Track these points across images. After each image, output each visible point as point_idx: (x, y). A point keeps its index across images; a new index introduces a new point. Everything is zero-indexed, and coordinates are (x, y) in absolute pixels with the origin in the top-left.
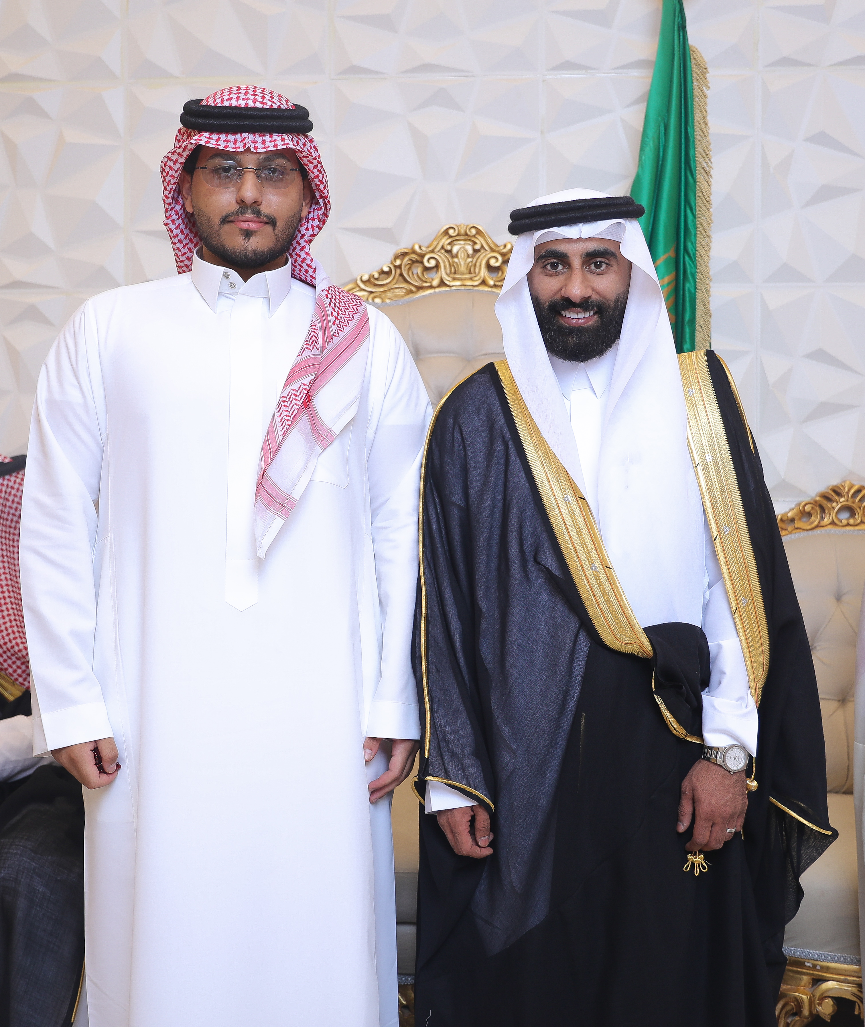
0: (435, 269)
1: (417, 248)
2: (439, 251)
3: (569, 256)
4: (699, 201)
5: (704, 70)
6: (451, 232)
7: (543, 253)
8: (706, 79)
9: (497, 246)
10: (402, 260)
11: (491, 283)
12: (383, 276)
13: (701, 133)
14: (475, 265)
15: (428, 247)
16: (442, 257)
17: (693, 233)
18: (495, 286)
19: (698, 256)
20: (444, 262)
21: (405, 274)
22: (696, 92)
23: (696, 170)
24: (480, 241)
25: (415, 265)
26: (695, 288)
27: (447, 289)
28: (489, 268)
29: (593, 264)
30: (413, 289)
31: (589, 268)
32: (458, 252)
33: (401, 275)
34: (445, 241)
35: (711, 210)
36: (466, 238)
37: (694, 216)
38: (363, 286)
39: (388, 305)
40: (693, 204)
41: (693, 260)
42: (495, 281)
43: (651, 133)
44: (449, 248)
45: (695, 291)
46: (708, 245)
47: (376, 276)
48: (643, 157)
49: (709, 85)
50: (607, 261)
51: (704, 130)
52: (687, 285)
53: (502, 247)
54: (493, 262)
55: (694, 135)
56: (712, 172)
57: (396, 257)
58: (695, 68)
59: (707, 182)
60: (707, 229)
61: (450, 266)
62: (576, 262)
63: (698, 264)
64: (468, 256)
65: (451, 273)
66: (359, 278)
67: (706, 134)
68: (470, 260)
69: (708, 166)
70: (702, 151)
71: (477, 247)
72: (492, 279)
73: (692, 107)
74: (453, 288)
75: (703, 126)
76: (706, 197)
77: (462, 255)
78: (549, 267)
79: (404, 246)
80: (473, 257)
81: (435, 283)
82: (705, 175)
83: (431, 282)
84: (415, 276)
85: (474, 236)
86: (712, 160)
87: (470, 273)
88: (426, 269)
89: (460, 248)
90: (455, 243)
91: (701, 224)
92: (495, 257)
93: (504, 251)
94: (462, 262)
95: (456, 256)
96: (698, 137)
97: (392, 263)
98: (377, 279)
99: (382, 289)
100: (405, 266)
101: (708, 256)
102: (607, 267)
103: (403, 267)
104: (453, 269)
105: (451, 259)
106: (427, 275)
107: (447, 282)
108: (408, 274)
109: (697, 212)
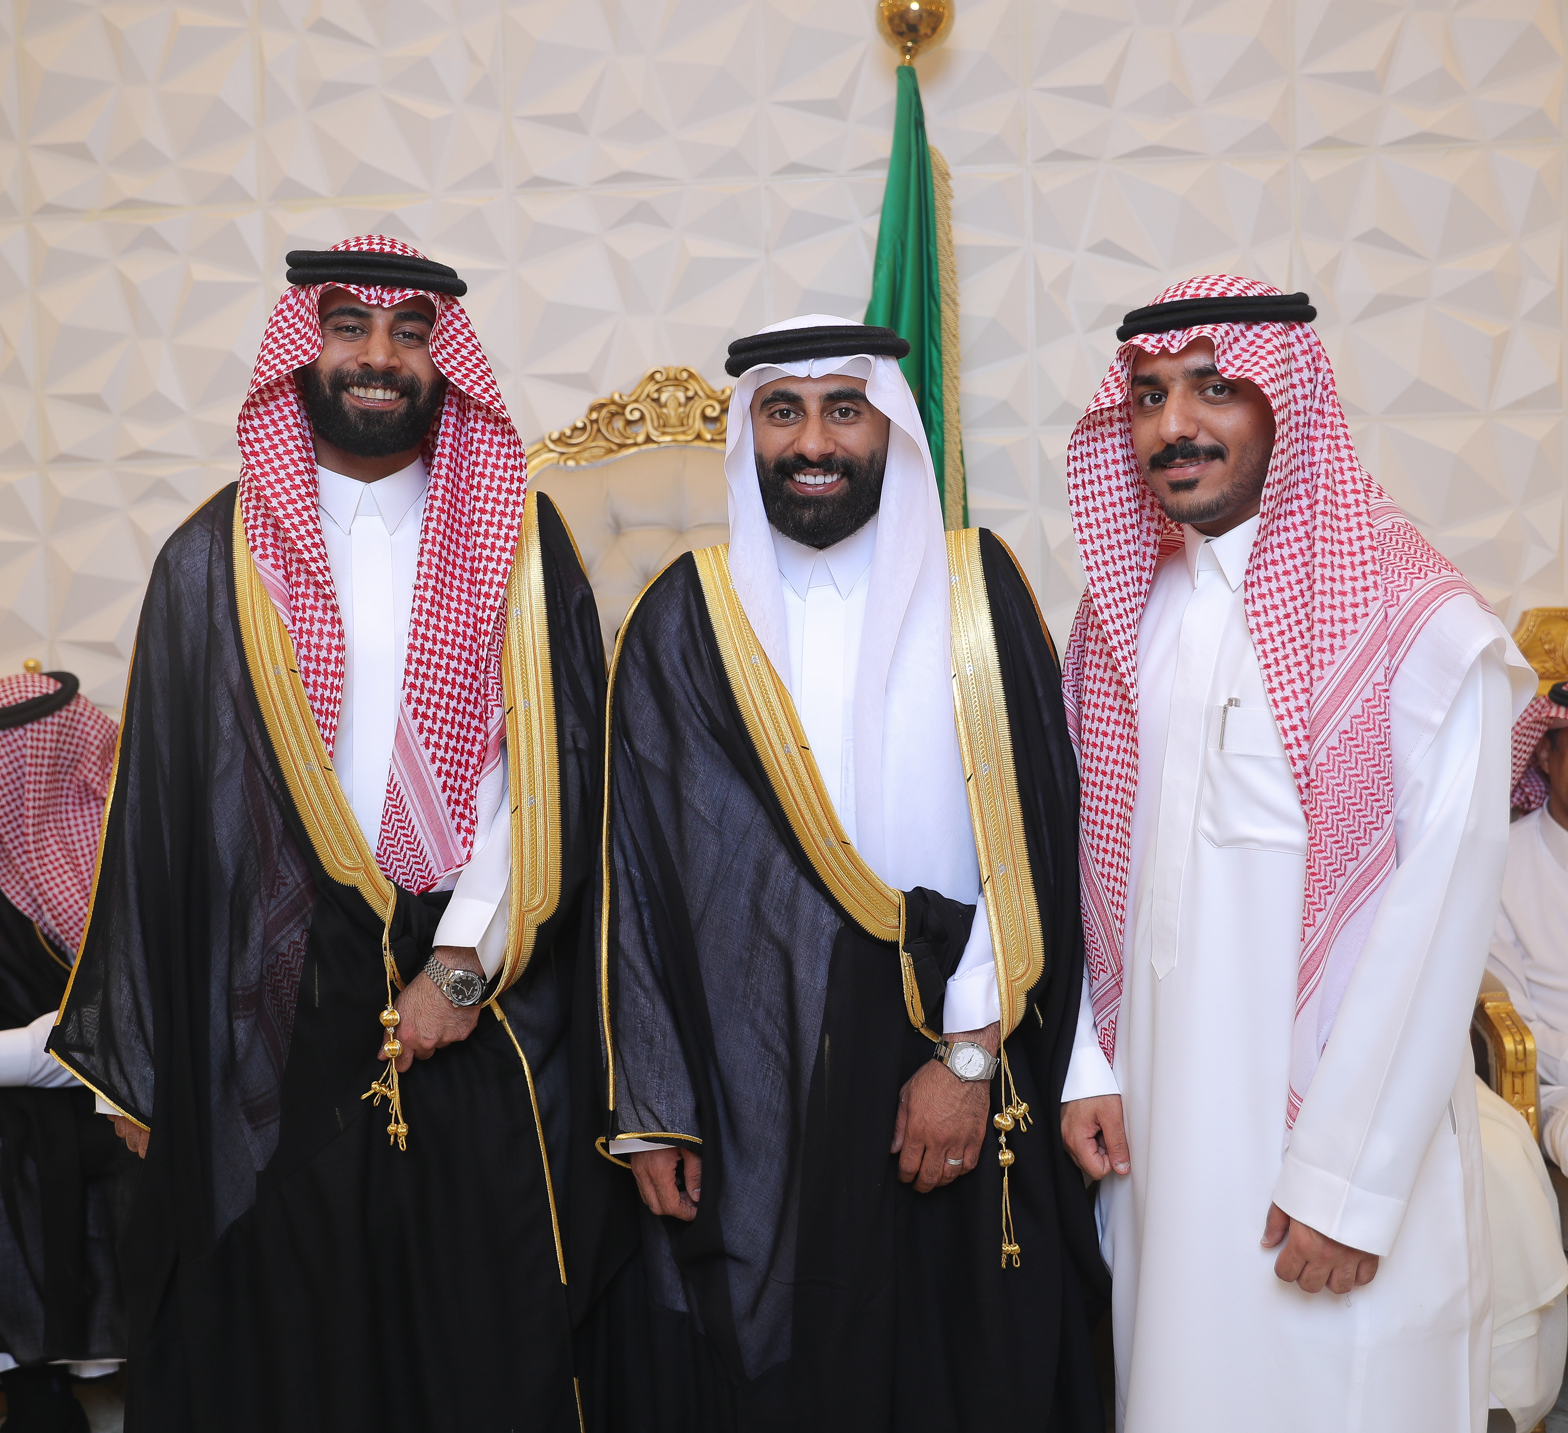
0: (640, 423)
1: (616, 397)
2: (645, 400)
4: (944, 335)
5: (946, 176)
6: (658, 376)
8: (949, 187)
9: (714, 392)
10: (599, 412)
11: (708, 437)
12: (577, 433)
13: (945, 253)
14: (688, 416)
15: (630, 396)
16: (647, 408)
17: (938, 373)
18: (713, 440)
19: (945, 401)
20: (650, 413)
21: (603, 430)
24: (693, 386)
25: (617, 418)
27: (654, 446)
28: (705, 418)
30: (614, 447)
32: (666, 402)
33: (599, 430)
34: (651, 388)
36: (676, 383)
38: (552, 446)
39: (584, 468)
40: (937, 338)
41: (940, 406)
42: (713, 435)
43: (886, 253)
44: (655, 396)
45: (943, 444)
46: (956, 388)
47: (568, 433)
51: (948, 248)
53: (719, 393)
54: (709, 412)
55: (936, 255)
56: (959, 300)
57: (593, 409)
58: (935, 174)
60: (954, 368)
61: (658, 417)
63: (945, 411)
64: (680, 405)
65: (659, 426)
66: (547, 436)
67: (950, 253)
68: (681, 409)
69: (955, 293)
70: (947, 275)
71: (690, 394)
72: (709, 432)
73: (934, 221)
74: (663, 445)
75: (946, 243)
76: (952, 330)
77: (672, 404)
79: (602, 396)
80: (685, 405)
81: (641, 438)
82: (951, 303)
83: (635, 438)
84: (616, 432)
85: (686, 381)
87: (682, 425)
88: (629, 423)
89: (670, 396)
90: (664, 389)
91: (947, 363)
92: (711, 406)
93: (723, 397)
94: (671, 411)
95: (665, 405)
97: (587, 417)
98: (570, 437)
99: (575, 449)
100: (603, 420)
103: (600, 421)
104: (661, 422)
105: (658, 410)
106: (629, 431)
107: (654, 438)
108: (607, 430)
109: (943, 348)
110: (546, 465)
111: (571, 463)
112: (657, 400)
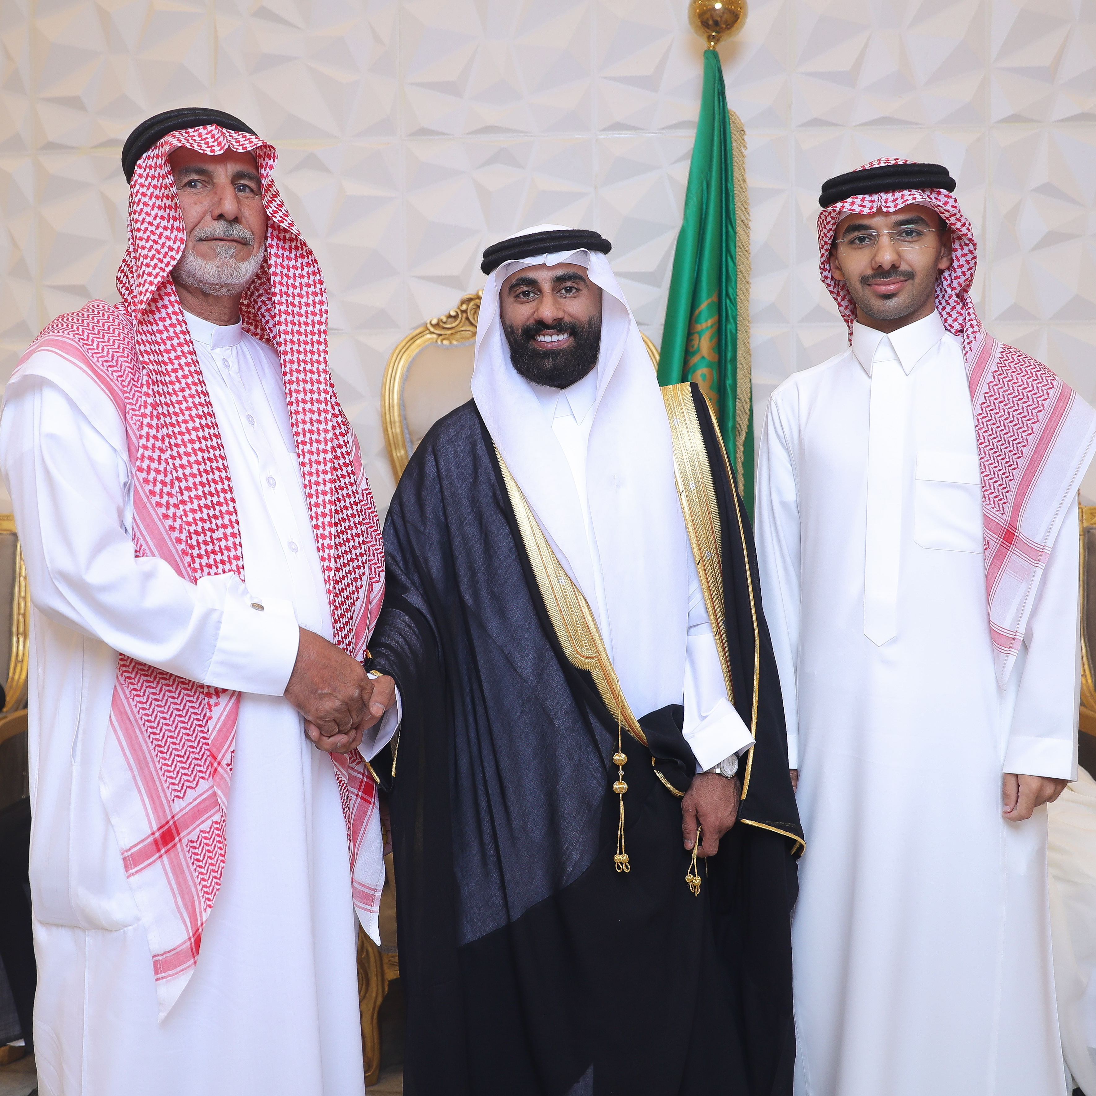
4: (738, 250)
5: (741, 132)
8: (743, 140)
10: (468, 305)
12: (450, 320)
13: (740, 189)
17: (733, 279)
19: (738, 300)
21: (471, 318)
22: (735, 152)
23: (735, 222)
26: (736, 330)
33: (467, 318)
35: (750, 259)
37: (735, 264)
38: (432, 329)
39: (456, 346)
40: (733, 253)
41: (734, 303)
43: (694, 189)
45: (736, 332)
46: (748, 290)
47: (444, 320)
48: (688, 211)
49: (747, 145)
51: (743, 186)
52: (729, 327)
55: (733, 190)
56: (750, 225)
57: (463, 302)
58: (733, 130)
59: (746, 233)
60: (746, 276)
63: (738, 307)
66: (428, 322)
67: (744, 190)
69: (747, 219)
70: (741, 205)
73: (732, 165)
75: (742, 183)
76: (745, 246)
79: (470, 293)
82: (744, 227)
86: (750, 213)
91: (741, 271)
96: (737, 192)
97: (458, 308)
98: (445, 323)
99: (450, 332)
100: (471, 310)
101: (748, 301)
103: (468, 311)
109: (737, 261)
110: (427, 343)
111: (445, 342)
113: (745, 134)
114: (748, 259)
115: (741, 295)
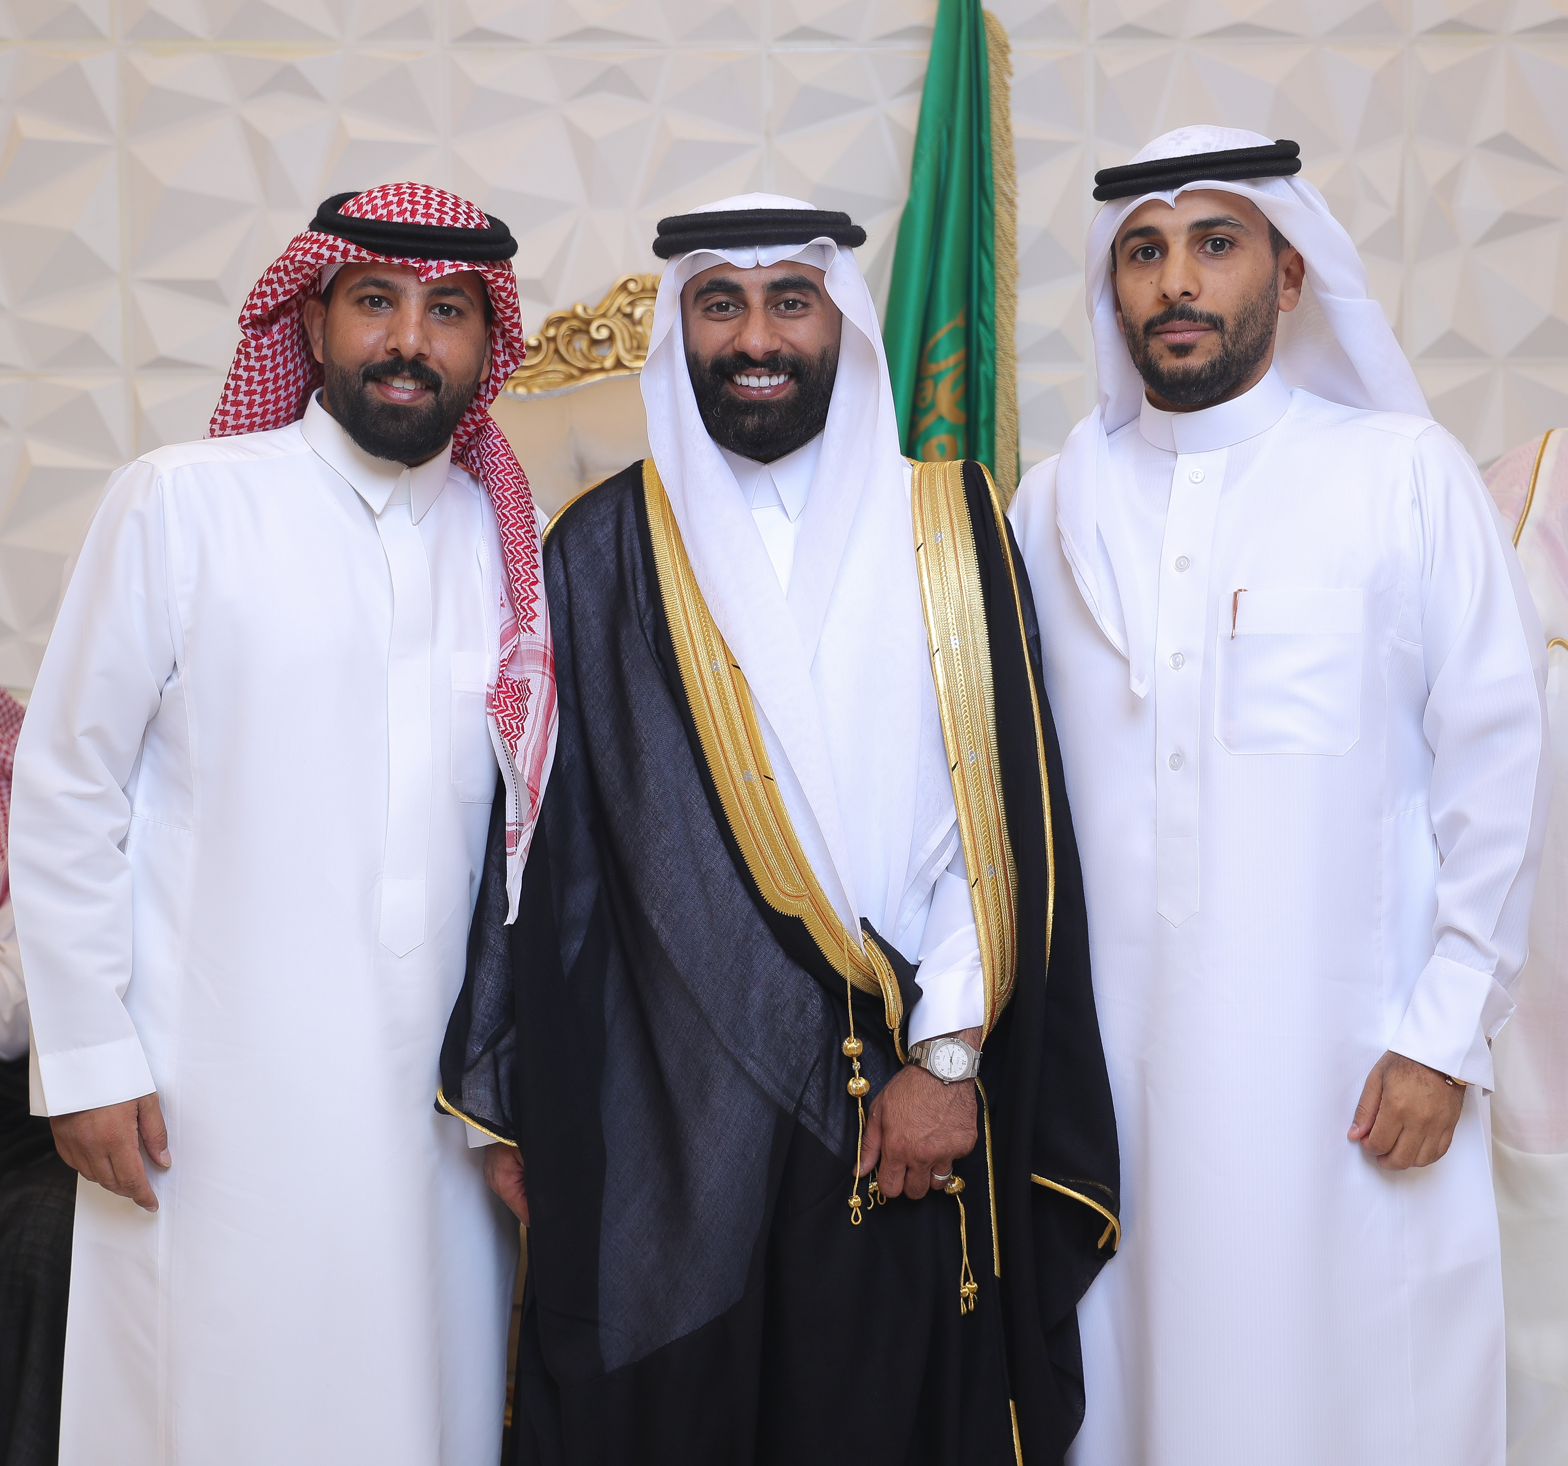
0: (607, 344)
1: (579, 310)
2: (613, 315)
3: (745, 288)
4: (999, 244)
5: (1004, 49)
6: (632, 286)
7: (704, 284)
8: (1007, 61)
10: (558, 328)
13: (1001, 143)
15: (597, 309)
16: (618, 325)
17: (990, 290)
19: (998, 324)
20: (621, 331)
21: (562, 350)
22: (994, 80)
23: (994, 197)
25: (578, 336)
26: (995, 372)
27: (626, 372)
29: (783, 305)
30: (575, 372)
31: (777, 309)
32: (641, 318)
33: (557, 351)
34: (623, 300)
35: (1016, 256)
37: (993, 265)
39: (538, 397)
40: (989, 247)
41: (991, 330)
43: (928, 141)
44: (628, 310)
45: (994, 377)
46: (1012, 308)
48: (917, 174)
49: (1014, 70)
50: (803, 299)
51: (1005, 137)
52: (983, 368)
55: (990, 145)
56: (1018, 201)
57: (549, 324)
58: (991, 45)
59: (1011, 215)
60: (1010, 285)
61: (631, 337)
62: (756, 298)
63: (998, 337)
65: (632, 347)
67: (1008, 144)
69: (1013, 192)
70: (1003, 170)
73: (988, 104)
75: (1003, 130)
76: (1009, 237)
78: (714, 308)
79: (561, 308)
81: (609, 363)
82: (1007, 204)
83: (602, 363)
84: (578, 354)
86: (1017, 182)
88: (594, 342)
90: (638, 302)
91: (1002, 278)
95: (640, 322)
96: (996, 148)
97: (542, 333)
99: (527, 373)
100: (562, 338)
101: (1013, 326)
102: (802, 307)
103: (559, 340)
104: (635, 343)
105: (631, 328)
106: (596, 352)
107: (626, 363)
108: (567, 350)
109: (997, 260)
111: (521, 390)
112: (629, 316)
113: (1009, 51)
114: (1012, 256)
115: (1002, 317)
